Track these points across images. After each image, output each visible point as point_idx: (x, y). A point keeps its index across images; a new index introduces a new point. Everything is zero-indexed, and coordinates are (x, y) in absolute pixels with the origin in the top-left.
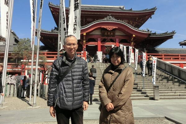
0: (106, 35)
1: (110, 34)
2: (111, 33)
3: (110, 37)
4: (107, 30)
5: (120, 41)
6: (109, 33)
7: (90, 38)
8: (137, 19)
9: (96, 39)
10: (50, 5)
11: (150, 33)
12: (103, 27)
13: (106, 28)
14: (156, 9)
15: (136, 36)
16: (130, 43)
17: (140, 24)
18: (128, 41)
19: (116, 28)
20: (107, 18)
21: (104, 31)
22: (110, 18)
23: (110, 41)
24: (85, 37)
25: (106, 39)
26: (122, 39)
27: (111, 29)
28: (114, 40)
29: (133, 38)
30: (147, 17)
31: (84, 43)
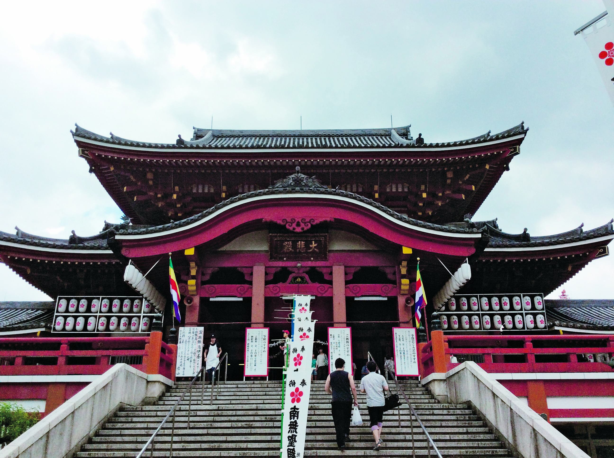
0: (291, 252)
1: (307, 246)
2: (308, 244)
3: (308, 259)
4: (288, 231)
5: (351, 277)
6: (301, 244)
7: (219, 267)
8: (449, 178)
9: (244, 271)
10: (78, 136)
11: (479, 236)
12: (268, 220)
13: (282, 223)
14: (525, 132)
15: (413, 250)
16: (396, 283)
17: (464, 198)
18: (390, 277)
19: (325, 222)
20: (285, 180)
21: (280, 236)
22: (298, 182)
23: (307, 277)
24: (196, 265)
25: (290, 269)
26: (361, 267)
27: (303, 225)
28: (324, 271)
29: (404, 260)
30: (490, 167)
31: (193, 291)
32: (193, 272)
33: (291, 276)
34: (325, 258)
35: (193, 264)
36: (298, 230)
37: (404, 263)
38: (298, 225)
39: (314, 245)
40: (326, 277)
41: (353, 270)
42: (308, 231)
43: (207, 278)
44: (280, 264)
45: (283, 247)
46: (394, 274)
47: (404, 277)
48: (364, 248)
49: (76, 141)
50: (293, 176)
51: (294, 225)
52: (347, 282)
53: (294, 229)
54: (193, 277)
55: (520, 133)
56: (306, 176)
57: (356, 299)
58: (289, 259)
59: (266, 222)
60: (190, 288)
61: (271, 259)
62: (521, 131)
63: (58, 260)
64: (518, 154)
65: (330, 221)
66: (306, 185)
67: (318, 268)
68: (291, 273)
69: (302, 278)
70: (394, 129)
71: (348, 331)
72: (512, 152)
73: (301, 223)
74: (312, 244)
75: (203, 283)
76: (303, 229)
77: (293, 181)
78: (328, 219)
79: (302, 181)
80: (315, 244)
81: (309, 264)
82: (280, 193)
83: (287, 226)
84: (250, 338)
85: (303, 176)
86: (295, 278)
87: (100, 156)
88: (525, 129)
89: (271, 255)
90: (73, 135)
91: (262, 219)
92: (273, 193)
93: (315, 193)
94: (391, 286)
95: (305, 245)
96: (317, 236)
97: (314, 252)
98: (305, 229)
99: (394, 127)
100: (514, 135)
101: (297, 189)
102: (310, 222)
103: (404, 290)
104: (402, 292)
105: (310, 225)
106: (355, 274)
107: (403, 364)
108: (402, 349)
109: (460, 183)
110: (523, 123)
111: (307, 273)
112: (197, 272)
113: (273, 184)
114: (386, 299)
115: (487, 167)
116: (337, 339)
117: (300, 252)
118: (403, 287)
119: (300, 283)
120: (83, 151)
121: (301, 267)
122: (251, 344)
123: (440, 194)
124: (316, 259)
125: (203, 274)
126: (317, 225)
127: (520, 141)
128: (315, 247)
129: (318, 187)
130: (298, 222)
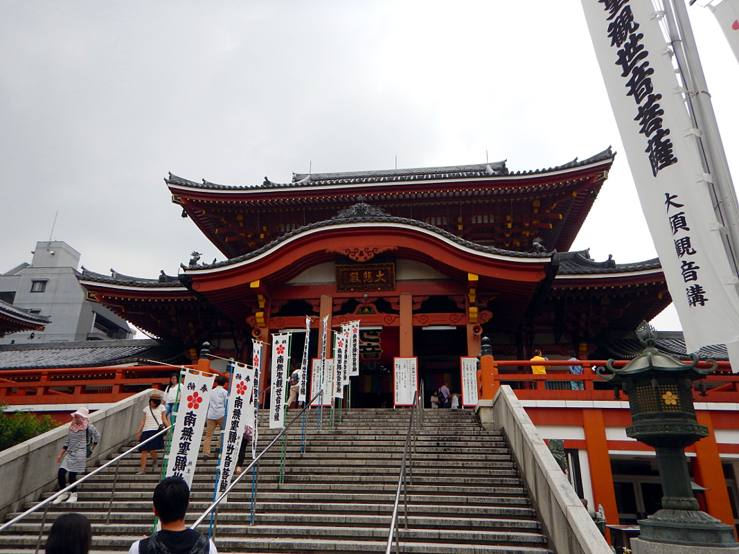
0: (358, 283)
1: (374, 276)
2: (374, 274)
3: (375, 289)
4: (352, 261)
5: (418, 307)
6: (367, 274)
7: (289, 300)
8: (536, 208)
9: (313, 303)
10: (171, 183)
11: (549, 260)
12: (331, 251)
13: (345, 253)
14: (612, 157)
15: (479, 276)
16: (464, 311)
17: (551, 227)
18: (460, 306)
19: (389, 250)
20: (347, 210)
21: (346, 267)
22: (360, 212)
23: (374, 307)
24: (264, 297)
25: (358, 300)
26: (429, 296)
27: (365, 254)
28: (391, 300)
29: (472, 288)
30: (578, 195)
31: (261, 323)
32: (262, 305)
33: (358, 307)
34: (392, 288)
35: (260, 297)
36: (361, 259)
37: (472, 291)
38: (361, 254)
39: (380, 275)
40: (394, 307)
41: (421, 300)
42: (371, 261)
43: (276, 311)
44: (348, 295)
45: (349, 277)
46: (464, 302)
47: (472, 305)
48: (433, 278)
49: (170, 188)
50: (356, 206)
51: (357, 255)
52: (414, 312)
53: (357, 258)
54: (262, 310)
55: (608, 158)
56: (369, 206)
57: (424, 329)
58: (357, 289)
59: (330, 253)
60: (258, 320)
61: (338, 290)
62: (609, 155)
63: (146, 298)
64: (605, 179)
65: (394, 250)
66: (369, 214)
67: (386, 299)
68: (358, 303)
69: (369, 309)
70: (490, 164)
71: (414, 361)
72: (599, 178)
73: (364, 252)
74: (378, 274)
75: (273, 315)
76: (366, 258)
77: (356, 210)
78: (392, 248)
79: (365, 210)
80: (382, 273)
81: (376, 294)
82: (343, 223)
83: (350, 256)
84: (316, 368)
85: (366, 205)
86: (363, 309)
87: (191, 200)
88: (613, 153)
89: (338, 286)
90: (167, 183)
91: (325, 250)
92: (334, 224)
93: (377, 221)
94: (460, 314)
95: (372, 275)
96: (383, 266)
97: (381, 282)
98: (369, 258)
99: (489, 162)
100: (601, 160)
101: (359, 218)
102: (373, 252)
103: (473, 319)
104: (471, 321)
105: (373, 254)
106: (423, 303)
107: (470, 394)
108: (470, 379)
109: (548, 211)
110: (610, 147)
111: (375, 303)
112: (266, 305)
113: (337, 214)
114: (455, 328)
115: (575, 194)
116: (402, 370)
117: (367, 282)
118: (471, 315)
119: (367, 313)
120: (176, 197)
121: (369, 297)
122: (316, 374)
123: (527, 225)
124: (383, 289)
125: (272, 307)
126: (380, 254)
127: (608, 167)
128: (382, 277)
129: (381, 216)
130: (362, 252)
